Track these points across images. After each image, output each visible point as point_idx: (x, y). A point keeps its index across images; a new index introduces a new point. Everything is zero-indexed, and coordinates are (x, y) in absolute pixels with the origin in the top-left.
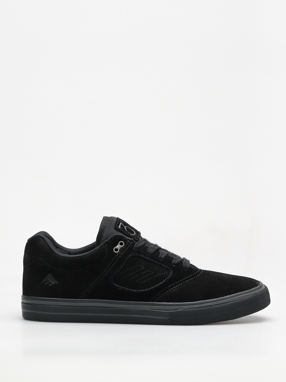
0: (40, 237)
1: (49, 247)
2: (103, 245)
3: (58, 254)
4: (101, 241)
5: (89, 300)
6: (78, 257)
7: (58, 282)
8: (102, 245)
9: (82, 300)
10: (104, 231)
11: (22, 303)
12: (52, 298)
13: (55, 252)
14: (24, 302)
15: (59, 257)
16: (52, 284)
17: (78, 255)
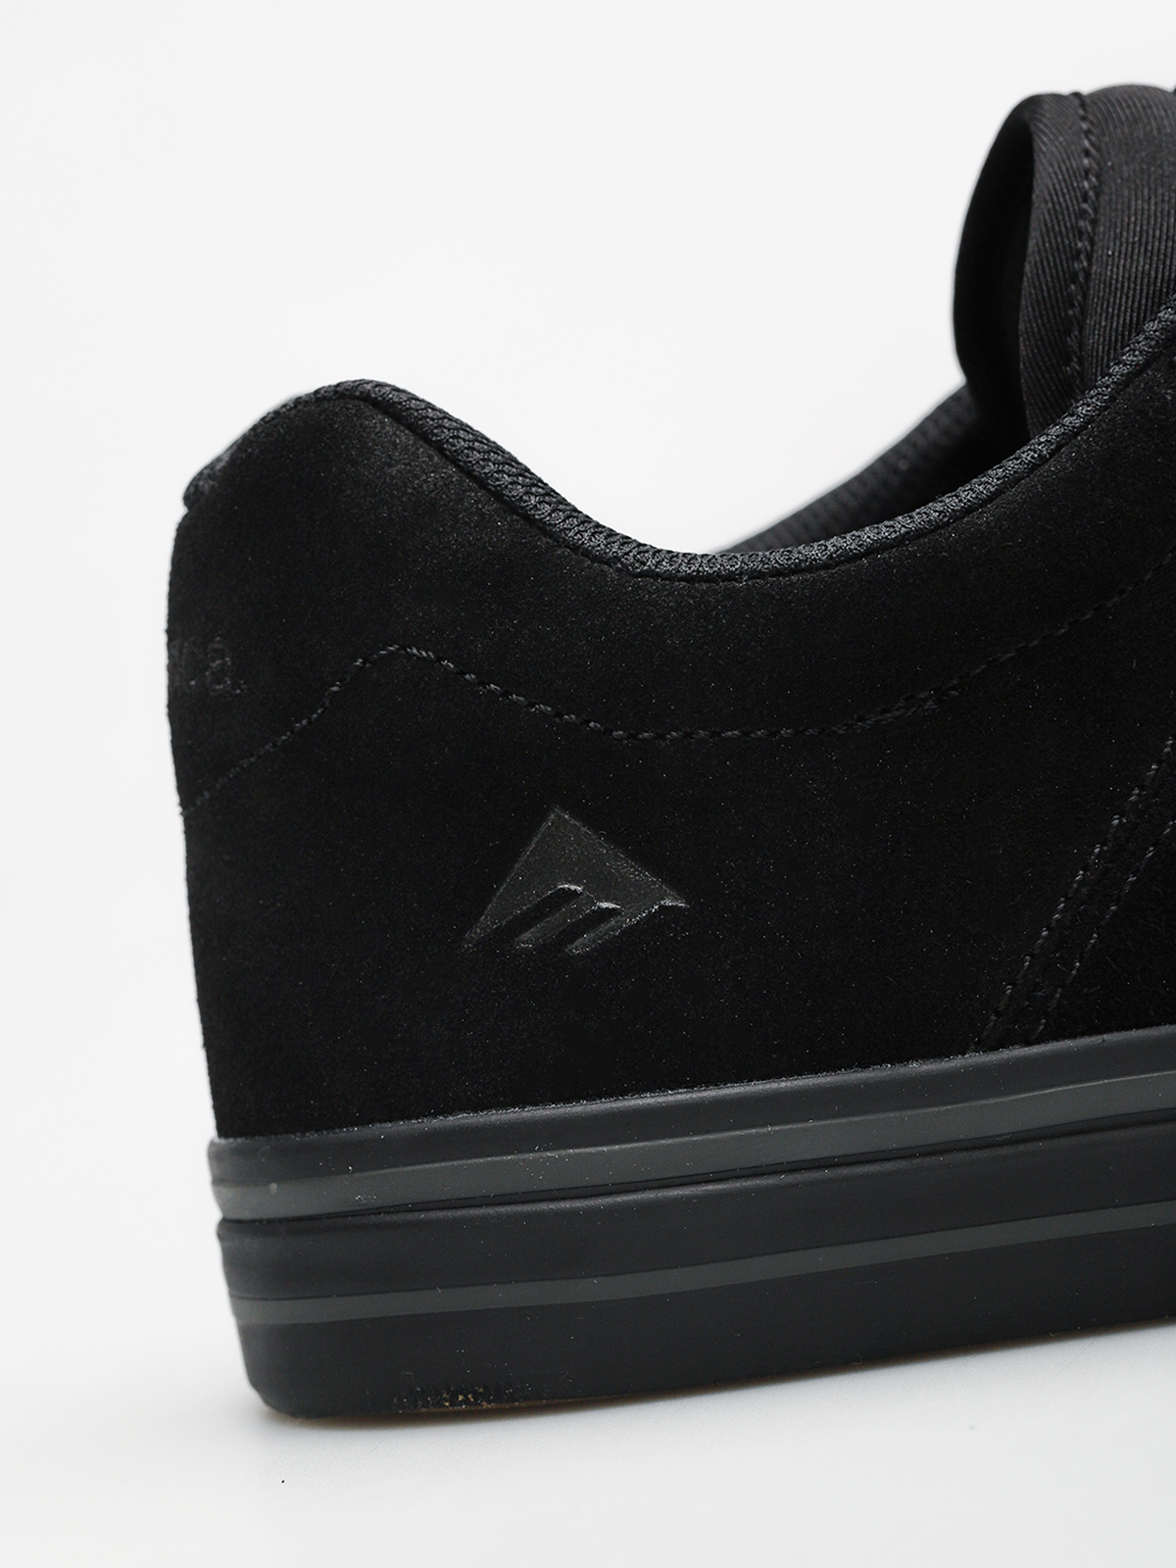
0: (362, 404)
1: (498, 495)
2: (1147, 365)
3: (617, 559)
4: (1081, 345)
5: (1088, 1051)
6: (870, 551)
7: (681, 893)
8: (1128, 380)
9: (1004, 1054)
10: (1094, 222)
11: (229, 1228)
12: (639, 1090)
13: (576, 548)
14: (247, 1215)
15: (637, 588)
16: (603, 927)
17: (868, 535)
